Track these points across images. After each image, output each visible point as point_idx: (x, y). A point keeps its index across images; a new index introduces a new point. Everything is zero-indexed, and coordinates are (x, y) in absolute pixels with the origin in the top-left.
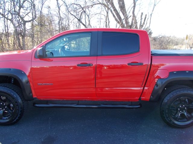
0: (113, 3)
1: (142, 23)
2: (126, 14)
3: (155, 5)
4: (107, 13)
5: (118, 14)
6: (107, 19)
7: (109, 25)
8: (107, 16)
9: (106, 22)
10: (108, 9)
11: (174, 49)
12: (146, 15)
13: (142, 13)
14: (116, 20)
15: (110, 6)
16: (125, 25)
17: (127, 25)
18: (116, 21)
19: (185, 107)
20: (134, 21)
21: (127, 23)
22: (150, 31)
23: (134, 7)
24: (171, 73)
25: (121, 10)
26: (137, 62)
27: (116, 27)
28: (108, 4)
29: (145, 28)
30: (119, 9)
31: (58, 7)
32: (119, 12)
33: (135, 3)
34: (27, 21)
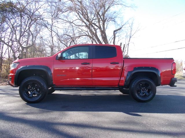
0: (97, 35)
3: (130, 37)
4: (92, 42)
10: (93, 39)
12: (124, 45)
13: (121, 43)
15: (94, 37)
23: (114, 38)
24: (135, 69)
28: (93, 35)
30: (102, 40)
31: (52, 37)
32: (102, 42)
33: (114, 35)
34: (25, 48)
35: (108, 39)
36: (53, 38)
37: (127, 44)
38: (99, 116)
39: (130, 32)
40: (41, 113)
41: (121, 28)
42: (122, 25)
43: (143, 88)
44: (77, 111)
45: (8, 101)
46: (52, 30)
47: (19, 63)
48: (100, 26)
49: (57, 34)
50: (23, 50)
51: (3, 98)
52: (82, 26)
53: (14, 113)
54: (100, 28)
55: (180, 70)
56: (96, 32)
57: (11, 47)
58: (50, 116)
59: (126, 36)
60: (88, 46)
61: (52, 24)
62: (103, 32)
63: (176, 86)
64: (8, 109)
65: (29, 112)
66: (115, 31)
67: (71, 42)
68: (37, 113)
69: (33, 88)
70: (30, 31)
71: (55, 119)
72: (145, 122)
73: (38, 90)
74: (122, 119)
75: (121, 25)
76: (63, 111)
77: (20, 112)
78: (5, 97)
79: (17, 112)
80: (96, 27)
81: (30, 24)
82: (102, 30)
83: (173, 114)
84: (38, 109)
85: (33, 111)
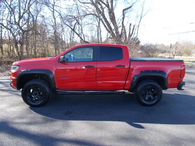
0: (104, 15)
1: (131, 33)
2: (116, 25)
3: (141, 18)
4: (99, 23)
5: (109, 25)
6: (99, 29)
7: (100, 35)
8: (99, 26)
9: (98, 32)
11: (160, 57)
12: (134, 26)
13: (130, 24)
14: (107, 29)
15: (101, 17)
16: (116, 35)
17: (117, 34)
18: (107, 31)
19: (151, 92)
20: (123, 31)
21: (117, 32)
22: (138, 40)
23: (123, 18)
25: (112, 21)
26: (121, 65)
27: (108, 36)
28: (100, 15)
29: (133, 37)
30: (110, 21)
31: (54, 18)
32: (110, 23)
33: (124, 15)
34: (26, 31)
35: (116, 19)
36: (56, 19)
37: (137, 25)
38: (102, 128)
39: (141, 12)
40: (45, 123)
41: (131, 7)
42: (133, 3)
43: (149, 92)
44: (80, 120)
45: (12, 103)
46: (54, 10)
47: (20, 66)
48: (108, 5)
49: (60, 14)
50: (23, 33)
51: (7, 97)
52: (88, 3)
53: (18, 123)
54: (108, 6)
55: (193, 53)
56: (103, 11)
57: (10, 30)
58: (53, 127)
59: (137, 17)
60: (93, 47)
61: (54, 3)
62: (111, 12)
63: (183, 90)
64: (12, 116)
65: (33, 121)
66: (124, 10)
67: (76, 24)
68: (41, 123)
69: (36, 92)
70: (29, 12)
71: (58, 132)
72: (146, 138)
73: (41, 93)
74: (124, 133)
75: (131, 3)
76: (66, 120)
77: (24, 120)
78: (8, 96)
79: (21, 121)
80: (103, 5)
81: (29, 3)
82: (110, 8)
83: (176, 125)
84: (42, 116)
85: (37, 120)
